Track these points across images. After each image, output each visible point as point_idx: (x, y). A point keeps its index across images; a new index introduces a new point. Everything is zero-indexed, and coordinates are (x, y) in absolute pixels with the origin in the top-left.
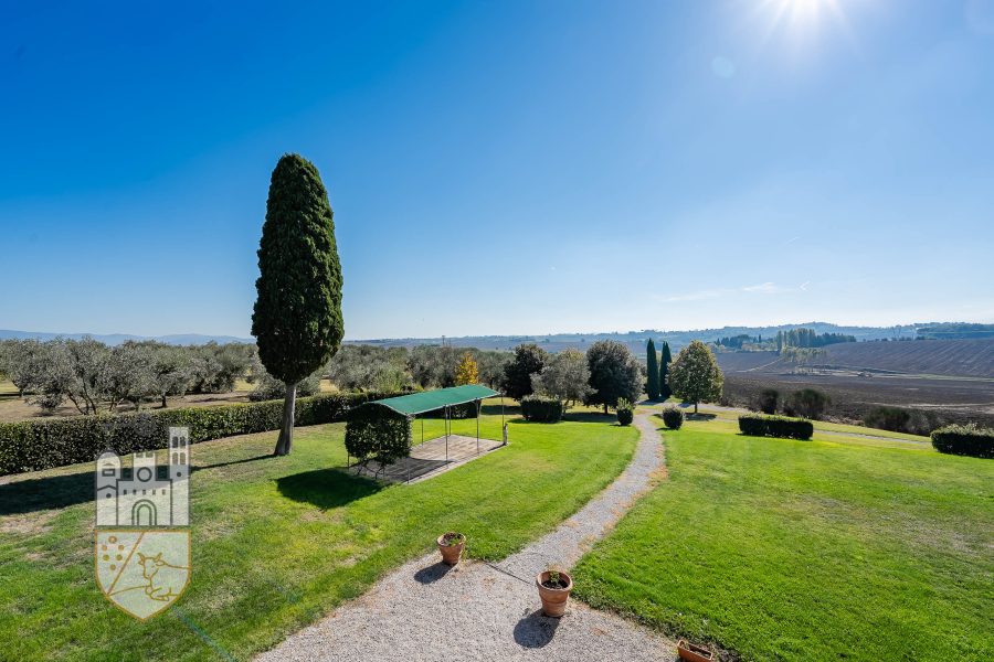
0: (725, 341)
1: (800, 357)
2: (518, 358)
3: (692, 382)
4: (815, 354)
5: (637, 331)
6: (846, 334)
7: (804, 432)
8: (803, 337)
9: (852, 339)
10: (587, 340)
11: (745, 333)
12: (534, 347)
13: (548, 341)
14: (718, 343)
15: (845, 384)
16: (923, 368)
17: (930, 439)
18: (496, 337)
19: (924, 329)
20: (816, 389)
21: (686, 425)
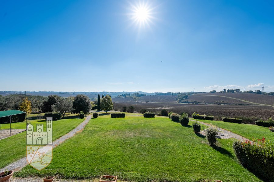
0: (123, 95)
1: (136, 99)
2: (49, 100)
3: (106, 105)
4: (139, 98)
5: (102, 92)
6: (145, 94)
7: (123, 116)
8: (138, 95)
9: (146, 95)
10: (87, 94)
11: (127, 93)
12: (56, 96)
13: (74, 94)
14: (121, 95)
15: (144, 104)
16: (155, 101)
17: (143, 114)
18: (53, 92)
19: (156, 93)
20: (133, 106)
21: (99, 117)
